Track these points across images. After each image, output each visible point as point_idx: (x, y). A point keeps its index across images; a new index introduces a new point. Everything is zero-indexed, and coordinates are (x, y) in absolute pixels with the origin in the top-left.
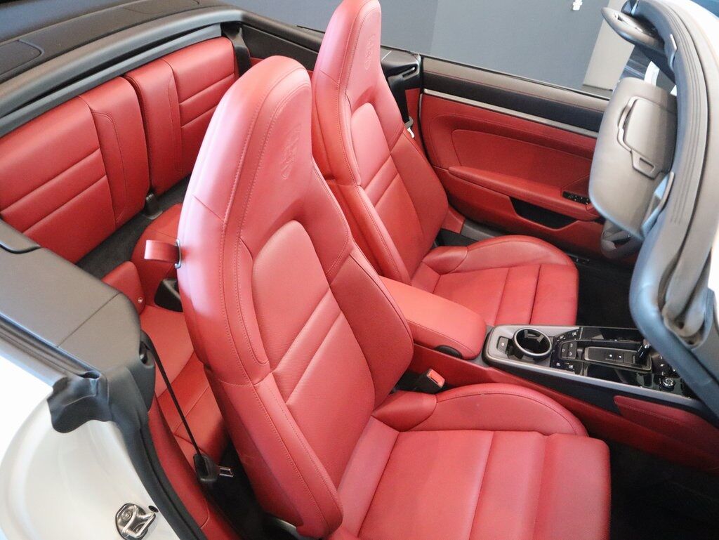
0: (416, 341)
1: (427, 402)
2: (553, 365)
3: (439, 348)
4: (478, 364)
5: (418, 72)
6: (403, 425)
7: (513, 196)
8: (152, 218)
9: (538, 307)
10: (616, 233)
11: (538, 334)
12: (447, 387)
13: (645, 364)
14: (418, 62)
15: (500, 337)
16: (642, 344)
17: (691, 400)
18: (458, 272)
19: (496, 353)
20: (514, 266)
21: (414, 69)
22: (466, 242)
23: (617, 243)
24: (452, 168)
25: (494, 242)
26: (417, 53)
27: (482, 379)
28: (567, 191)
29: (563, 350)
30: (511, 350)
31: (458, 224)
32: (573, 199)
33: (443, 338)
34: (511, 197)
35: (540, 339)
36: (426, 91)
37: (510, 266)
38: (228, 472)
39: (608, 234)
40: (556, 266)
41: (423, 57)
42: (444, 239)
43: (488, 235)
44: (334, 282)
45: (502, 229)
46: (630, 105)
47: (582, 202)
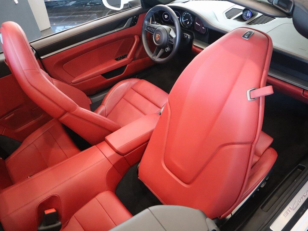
10: (157, 55)
20: (124, 96)
24: (73, 81)
28: (116, 58)
32: (120, 59)
34: (101, 75)
36: (41, 58)
37: (123, 97)
39: (154, 58)
40: (136, 83)
43: (105, 94)
47: (123, 58)
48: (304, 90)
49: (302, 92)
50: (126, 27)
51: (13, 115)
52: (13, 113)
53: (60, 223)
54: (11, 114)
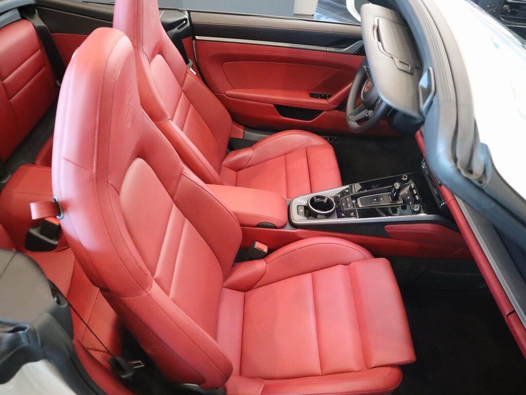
0: (242, 225)
1: (259, 266)
2: (339, 217)
3: (258, 226)
4: (288, 229)
5: (188, 24)
6: (245, 288)
7: (277, 103)
8: (4, 182)
9: (313, 178)
10: (356, 115)
11: (323, 198)
12: (271, 251)
13: (398, 200)
14: (186, 16)
15: (298, 206)
16: (394, 187)
17: (432, 215)
18: (249, 166)
19: (299, 218)
20: (287, 154)
21: (185, 22)
22: (250, 144)
23: (358, 122)
24: (228, 92)
25: (269, 140)
26: (184, 9)
27: (294, 239)
28: (312, 92)
29: (343, 204)
30: (308, 213)
31: (240, 132)
32: (317, 98)
33: (260, 217)
34: (274, 105)
35: (325, 201)
36: (197, 37)
37: (285, 154)
38: (139, 364)
39: (351, 117)
40: (316, 147)
41: (189, 12)
42: (233, 145)
43: (266, 136)
44: (176, 197)
45: (274, 128)
46: (376, 24)
47: (324, 97)
48: (514, 311)
49: (507, 313)
50: (349, 52)
53: (56, 243)
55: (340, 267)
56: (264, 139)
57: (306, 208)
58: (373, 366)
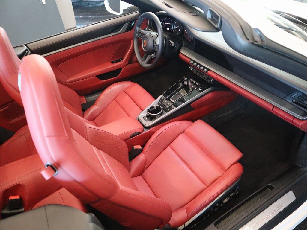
1: (141, 157)
2: (167, 112)
3: (131, 137)
4: (146, 131)
5: (30, 52)
10: (145, 61)
11: (153, 107)
12: (143, 146)
13: (189, 90)
14: (26, 48)
15: (143, 118)
16: (184, 84)
17: (209, 88)
18: (99, 115)
19: (148, 123)
21: (27, 51)
22: (93, 103)
23: (148, 63)
24: (68, 81)
25: (102, 95)
26: (22, 45)
27: (151, 134)
28: (112, 61)
29: (165, 105)
30: (150, 117)
31: (84, 100)
32: (116, 62)
34: (96, 76)
35: (155, 108)
37: (115, 99)
39: (142, 63)
40: (129, 87)
41: (26, 45)
42: (84, 108)
43: (99, 95)
45: (101, 89)
47: (119, 61)
48: (274, 106)
49: (272, 109)
50: (122, 32)
51: (7, 107)
52: (7, 106)
54: (5, 107)
55: (181, 135)
56: (99, 97)
57: (147, 116)
58: (227, 168)
